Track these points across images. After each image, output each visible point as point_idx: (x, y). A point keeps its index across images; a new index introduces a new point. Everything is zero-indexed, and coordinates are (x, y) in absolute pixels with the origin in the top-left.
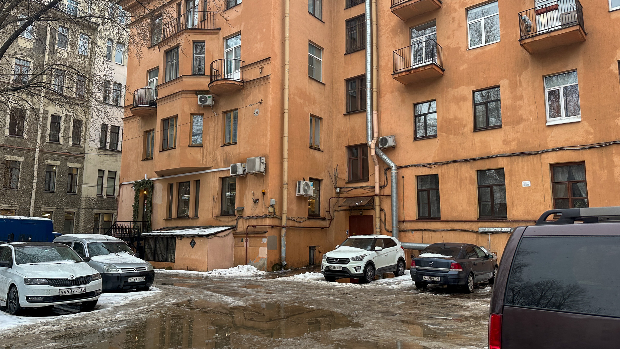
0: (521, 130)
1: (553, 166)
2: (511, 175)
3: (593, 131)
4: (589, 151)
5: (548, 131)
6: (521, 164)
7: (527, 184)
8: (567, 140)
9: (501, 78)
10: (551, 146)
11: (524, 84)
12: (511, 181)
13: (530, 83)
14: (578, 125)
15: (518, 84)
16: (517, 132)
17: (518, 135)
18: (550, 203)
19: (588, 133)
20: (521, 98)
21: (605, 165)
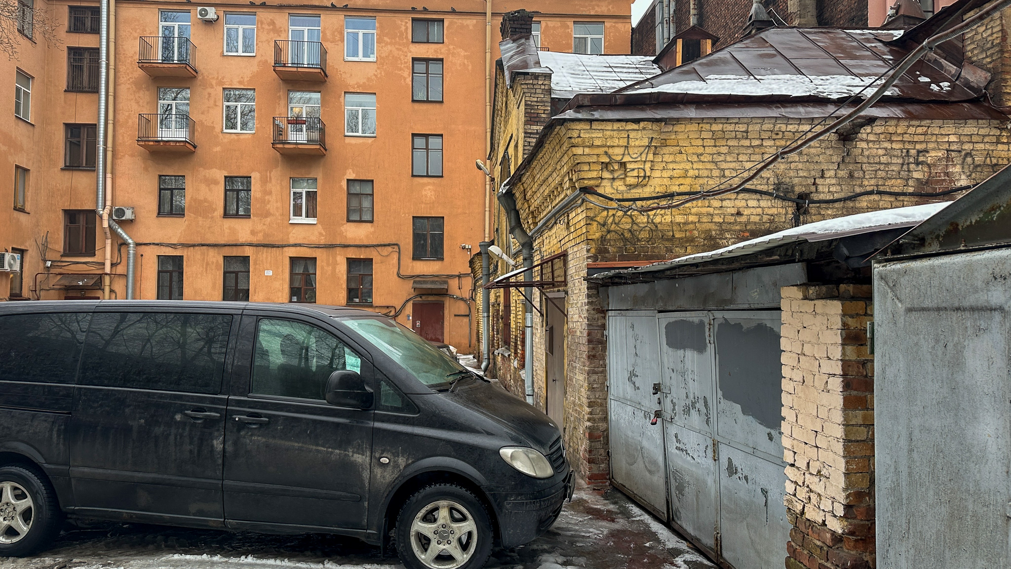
0: (267, 223)
1: (292, 259)
2: (255, 263)
3: (324, 234)
4: (320, 250)
5: (291, 228)
6: (265, 254)
7: (269, 273)
8: (304, 238)
9: (253, 170)
10: (292, 242)
11: (273, 181)
12: (255, 269)
13: (279, 182)
14: (314, 226)
15: (268, 179)
16: (264, 224)
17: (265, 227)
18: (287, 291)
19: (321, 234)
20: (270, 193)
21: (331, 262)
